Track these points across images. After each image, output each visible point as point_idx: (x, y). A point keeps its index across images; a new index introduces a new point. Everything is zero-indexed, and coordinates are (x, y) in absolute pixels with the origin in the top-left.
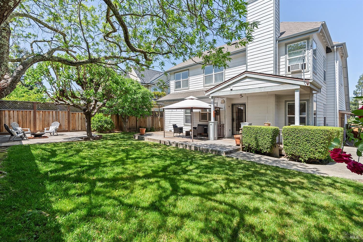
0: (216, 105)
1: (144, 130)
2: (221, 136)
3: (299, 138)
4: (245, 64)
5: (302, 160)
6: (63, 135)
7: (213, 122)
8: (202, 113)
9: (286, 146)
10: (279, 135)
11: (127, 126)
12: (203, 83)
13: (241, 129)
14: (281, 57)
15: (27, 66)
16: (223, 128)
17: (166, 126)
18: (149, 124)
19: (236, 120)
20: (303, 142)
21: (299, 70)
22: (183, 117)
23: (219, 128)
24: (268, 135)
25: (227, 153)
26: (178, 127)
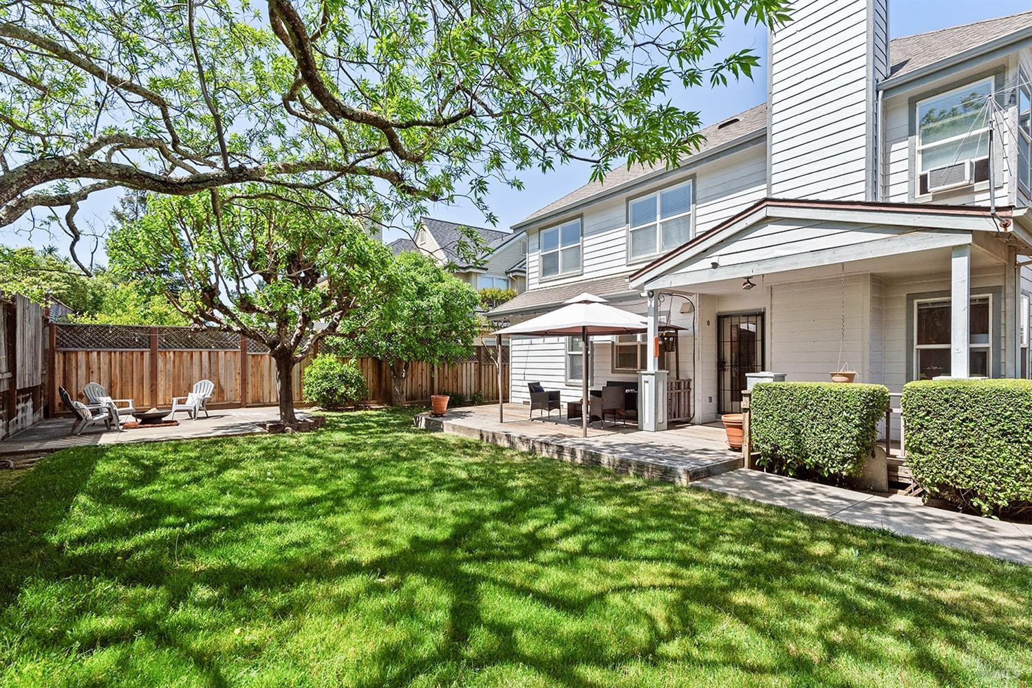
0: (663, 319)
1: (444, 400)
2: (682, 419)
3: (971, 425)
4: (764, 181)
5: (985, 507)
6: (222, 416)
7: (652, 375)
8: (620, 347)
9: (917, 455)
10: (888, 414)
11: (405, 390)
12: (624, 254)
13: (746, 395)
14: (894, 147)
15: (6, 192)
16: (689, 393)
17: (514, 388)
18: (469, 384)
19: (731, 366)
20: (987, 439)
21: (961, 183)
22: (563, 359)
23: (674, 392)
24: (845, 413)
25: (693, 475)
26: (545, 390)
